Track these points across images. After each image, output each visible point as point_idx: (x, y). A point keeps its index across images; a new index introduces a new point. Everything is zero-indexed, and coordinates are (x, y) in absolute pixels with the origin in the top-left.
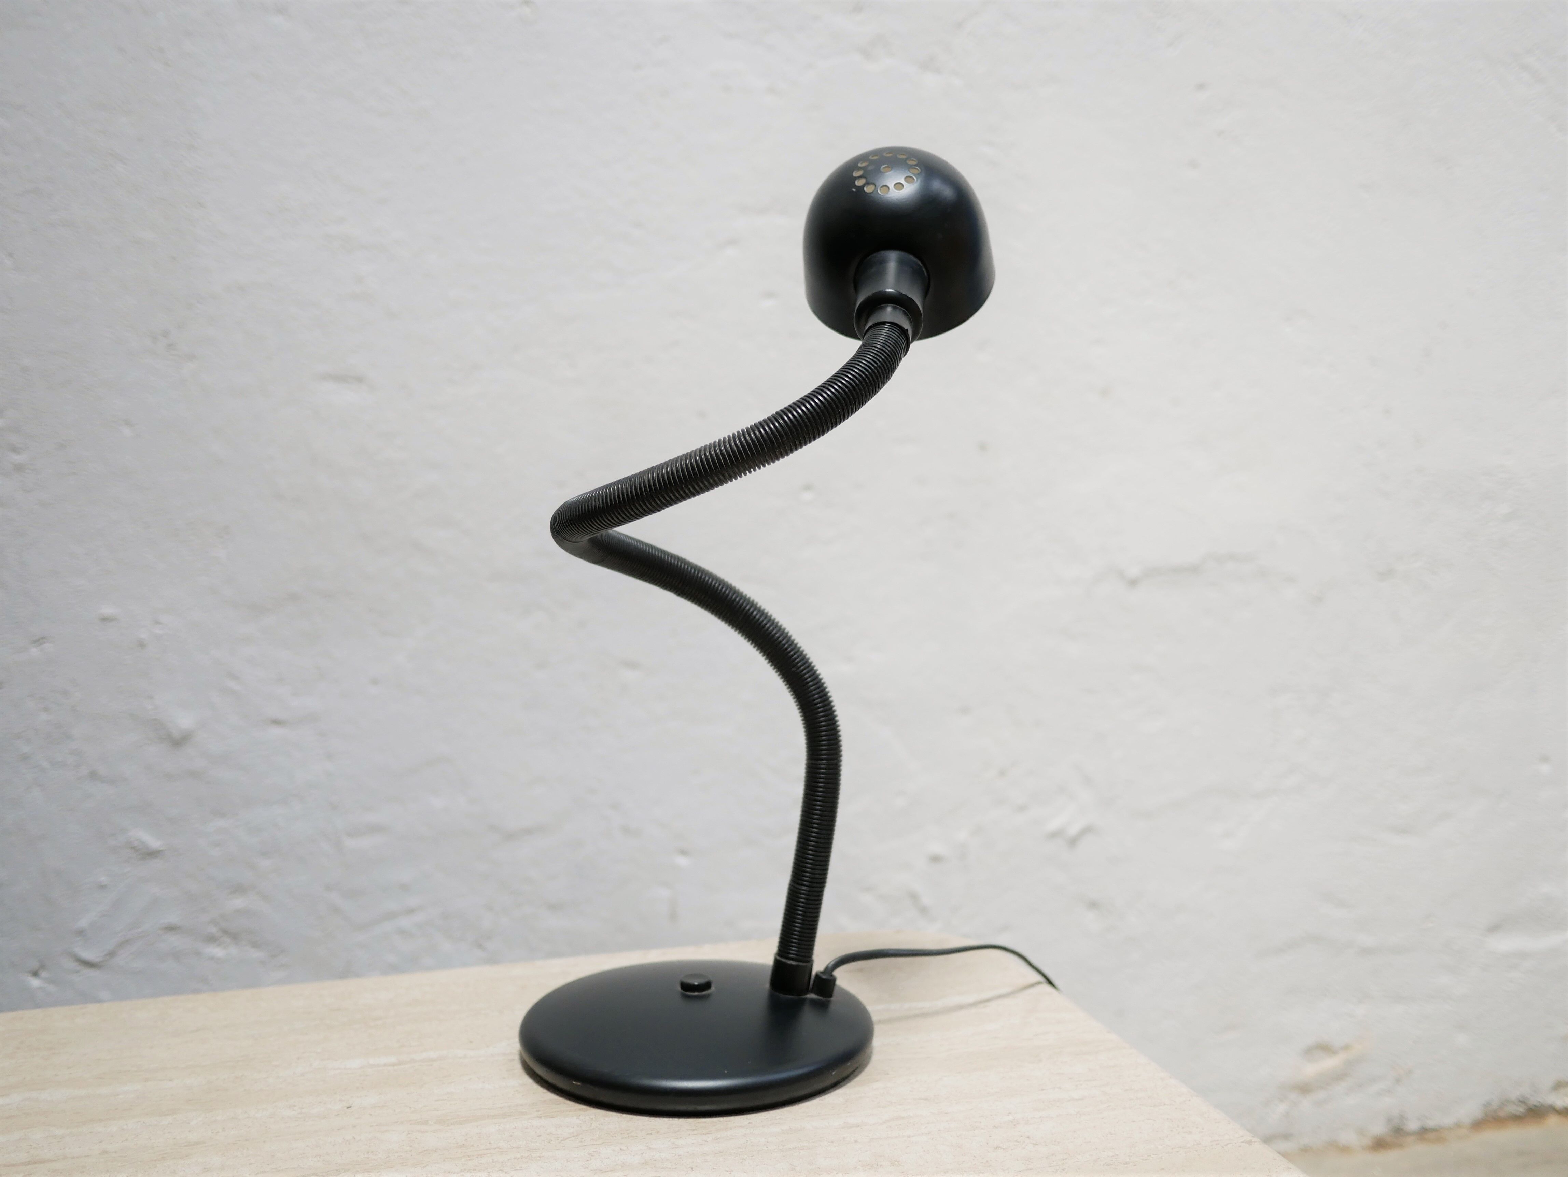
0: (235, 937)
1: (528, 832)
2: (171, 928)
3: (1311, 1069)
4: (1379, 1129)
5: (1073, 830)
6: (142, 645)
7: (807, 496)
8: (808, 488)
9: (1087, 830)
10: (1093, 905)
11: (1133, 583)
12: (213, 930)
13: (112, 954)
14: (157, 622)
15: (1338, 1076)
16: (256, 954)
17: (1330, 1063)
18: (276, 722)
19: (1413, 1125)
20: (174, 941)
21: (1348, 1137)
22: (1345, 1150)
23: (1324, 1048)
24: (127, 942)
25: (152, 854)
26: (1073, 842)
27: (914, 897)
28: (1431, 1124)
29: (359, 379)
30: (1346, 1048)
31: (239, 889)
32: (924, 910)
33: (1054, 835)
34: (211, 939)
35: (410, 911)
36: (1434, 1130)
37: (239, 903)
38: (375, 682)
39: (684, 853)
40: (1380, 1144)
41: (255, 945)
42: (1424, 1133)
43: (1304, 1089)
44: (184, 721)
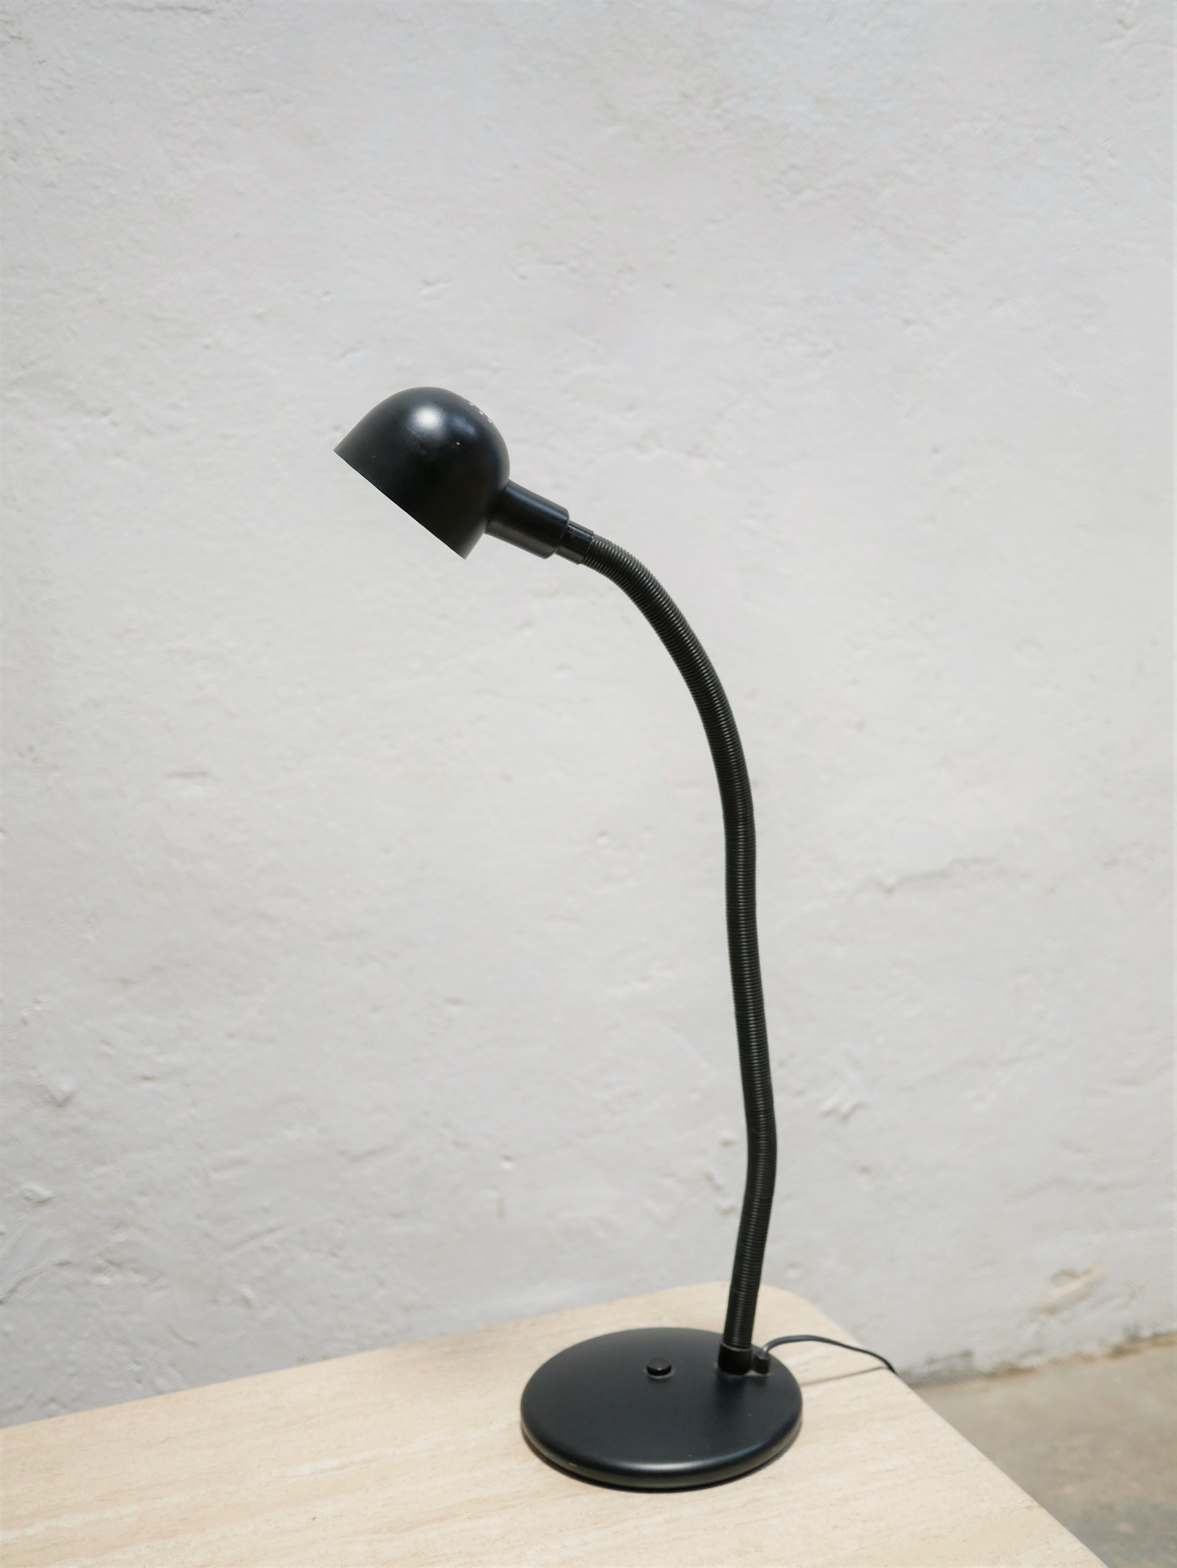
0: (119, 1266)
1: (372, 1153)
2: (63, 1264)
3: (1057, 1293)
4: (1117, 1338)
5: (845, 1108)
6: (25, 1022)
7: (603, 841)
8: (603, 833)
9: (857, 1107)
10: (865, 1170)
11: (890, 890)
12: (100, 1261)
13: (12, 1291)
14: (37, 1002)
15: (1081, 1297)
16: (138, 1279)
17: (1073, 1286)
18: (146, 1078)
19: (1146, 1332)
20: (67, 1274)
21: (1092, 1348)
22: (1089, 1359)
23: (1069, 1274)
24: (25, 1279)
25: (44, 1202)
26: (845, 1118)
27: (709, 1178)
28: (1162, 1329)
29: (204, 774)
30: (1087, 1272)
31: (121, 1225)
32: (718, 1188)
33: (828, 1114)
34: (99, 1270)
35: (272, 1230)
36: (1165, 1335)
37: (121, 1236)
38: (231, 1036)
39: (508, 1158)
40: (1119, 1352)
41: (137, 1271)
42: (1157, 1339)
43: (1052, 1310)
44: (65, 1085)
